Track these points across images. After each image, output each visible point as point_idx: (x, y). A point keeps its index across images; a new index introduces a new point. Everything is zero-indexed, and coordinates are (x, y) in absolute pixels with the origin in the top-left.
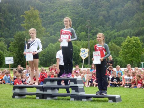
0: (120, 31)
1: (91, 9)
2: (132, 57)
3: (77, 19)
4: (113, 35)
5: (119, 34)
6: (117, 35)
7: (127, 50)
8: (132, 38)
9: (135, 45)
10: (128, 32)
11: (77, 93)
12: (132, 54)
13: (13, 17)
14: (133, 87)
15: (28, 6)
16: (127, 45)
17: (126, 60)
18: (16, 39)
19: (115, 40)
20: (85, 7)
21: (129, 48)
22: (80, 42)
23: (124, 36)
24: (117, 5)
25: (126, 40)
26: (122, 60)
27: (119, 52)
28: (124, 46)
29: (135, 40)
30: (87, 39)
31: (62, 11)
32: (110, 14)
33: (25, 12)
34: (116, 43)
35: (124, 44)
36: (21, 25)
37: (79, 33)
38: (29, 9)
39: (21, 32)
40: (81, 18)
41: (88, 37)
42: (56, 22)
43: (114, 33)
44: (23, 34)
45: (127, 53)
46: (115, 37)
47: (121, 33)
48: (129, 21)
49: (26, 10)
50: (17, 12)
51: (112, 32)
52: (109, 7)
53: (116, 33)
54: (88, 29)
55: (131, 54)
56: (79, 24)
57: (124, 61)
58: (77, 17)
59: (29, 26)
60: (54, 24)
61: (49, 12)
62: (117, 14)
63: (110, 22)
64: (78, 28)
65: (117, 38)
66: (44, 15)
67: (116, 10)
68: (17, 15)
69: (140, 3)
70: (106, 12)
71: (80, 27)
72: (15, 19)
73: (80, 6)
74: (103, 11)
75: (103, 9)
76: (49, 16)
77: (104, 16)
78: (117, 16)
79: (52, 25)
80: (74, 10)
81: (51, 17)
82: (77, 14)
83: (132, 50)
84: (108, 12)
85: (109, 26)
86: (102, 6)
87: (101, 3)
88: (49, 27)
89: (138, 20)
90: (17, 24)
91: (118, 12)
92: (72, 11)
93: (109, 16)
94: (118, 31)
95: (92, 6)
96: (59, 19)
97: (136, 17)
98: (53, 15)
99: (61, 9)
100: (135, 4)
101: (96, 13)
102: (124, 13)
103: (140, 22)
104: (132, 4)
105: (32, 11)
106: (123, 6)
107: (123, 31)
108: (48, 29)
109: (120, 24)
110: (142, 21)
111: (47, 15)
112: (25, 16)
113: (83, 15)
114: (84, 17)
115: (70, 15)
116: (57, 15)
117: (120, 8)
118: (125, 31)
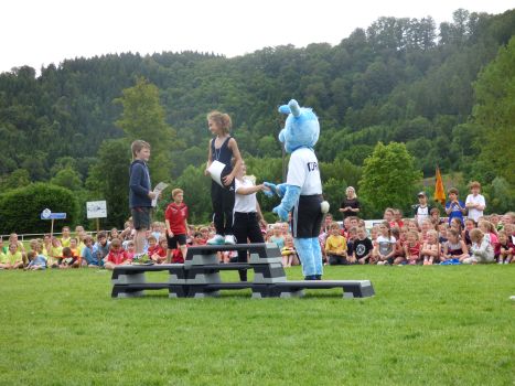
0: (358, 129)
1: (286, 78)
2: (391, 192)
3: (252, 103)
4: (343, 140)
5: (357, 137)
6: (351, 141)
7: (377, 177)
8: (389, 147)
9: (396, 164)
10: (378, 132)
12: (391, 186)
13: (94, 104)
14: (400, 263)
15: (129, 76)
16: (378, 165)
17: (375, 200)
19: (347, 152)
20: (270, 74)
21: (383, 171)
23: (369, 141)
24: (349, 68)
25: (375, 152)
26: (366, 200)
27: (360, 182)
28: (371, 167)
29: (395, 152)
31: (214, 87)
32: (333, 89)
33: (126, 91)
34: (350, 159)
35: (370, 161)
36: (115, 124)
37: (257, 139)
38: (133, 83)
39: (114, 141)
40: (260, 102)
42: (198, 113)
43: (343, 136)
44: (120, 145)
45: (378, 184)
46: (347, 146)
47: (360, 134)
48: (381, 106)
49: (124, 87)
50: (103, 92)
51: (338, 134)
52: (329, 72)
53: (350, 136)
55: (387, 186)
56: (258, 116)
57: (372, 203)
58: (252, 100)
59: (135, 125)
60: (196, 119)
61: (181, 90)
62: (348, 88)
63: (333, 108)
64: (255, 127)
65: (353, 147)
66: (170, 97)
67: (347, 78)
68: (104, 100)
69: (405, 62)
70: (322, 84)
71: (259, 123)
72: (97, 109)
73: (258, 72)
74: (315, 81)
75: (315, 77)
76: (182, 98)
77: (317, 95)
78: (351, 92)
79: (190, 122)
80: (243, 81)
81: (188, 100)
82: (251, 90)
83: (391, 175)
84: (326, 83)
85: (331, 119)
86: (313, 69)
87: (308, 62)
88: (183, 126)
89: (401, 103)
90: (104, 122)
91: (352, 83)
92: (238, 85)
93: (331, 95)
94: (353, 131)
95: (286, 70)
96: (207, 105)
97: (396, 94)
98: (191, 96)
99: (212, 79)
100: (393, 64)
101: (297, 87)
102: (366, 85)
103: (405, 108)
104: (385, 62)
105: (140, 89)
106: (363, 70)
107: (366, 130)
108: (182, 130)
109: (357, 112)
110: (411, 105)
111: (177, 95)
112: (123, 101)
113: (266, 93)
114: (269, 97)
115: (234, 95)
116: (202, 96)
117: (357, 74)
118: (371, 129)
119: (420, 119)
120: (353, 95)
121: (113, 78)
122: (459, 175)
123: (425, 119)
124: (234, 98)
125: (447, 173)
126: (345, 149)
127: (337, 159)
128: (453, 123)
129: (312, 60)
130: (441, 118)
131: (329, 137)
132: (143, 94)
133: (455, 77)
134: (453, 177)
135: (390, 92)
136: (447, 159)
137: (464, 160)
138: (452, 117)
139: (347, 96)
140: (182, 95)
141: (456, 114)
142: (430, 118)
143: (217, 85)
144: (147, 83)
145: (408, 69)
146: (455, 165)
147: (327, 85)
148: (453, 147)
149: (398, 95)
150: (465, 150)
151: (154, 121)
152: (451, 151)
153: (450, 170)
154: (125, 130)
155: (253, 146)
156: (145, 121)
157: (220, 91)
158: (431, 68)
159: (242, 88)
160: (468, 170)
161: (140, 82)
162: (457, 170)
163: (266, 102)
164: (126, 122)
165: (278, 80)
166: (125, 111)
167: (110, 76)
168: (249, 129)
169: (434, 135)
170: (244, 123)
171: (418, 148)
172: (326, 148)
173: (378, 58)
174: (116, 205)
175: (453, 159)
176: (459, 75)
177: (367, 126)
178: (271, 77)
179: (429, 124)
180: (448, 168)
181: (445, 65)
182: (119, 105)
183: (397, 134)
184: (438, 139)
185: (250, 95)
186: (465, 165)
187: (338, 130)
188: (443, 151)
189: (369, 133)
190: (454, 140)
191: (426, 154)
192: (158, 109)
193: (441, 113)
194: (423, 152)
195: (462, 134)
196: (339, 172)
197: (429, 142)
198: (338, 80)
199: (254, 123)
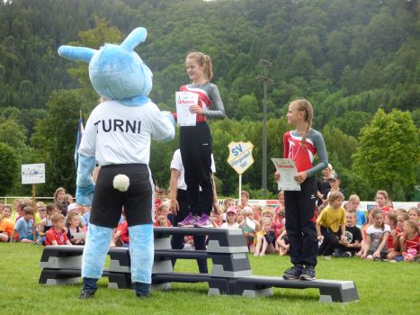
0: (355, 92)
1: (273, 27)
2: (391, 170)
3: (232, 55)
4: (338, 103)
5: (353, 102)
6: (346, 106)
7: (375, 150)
8: (391, 116)
9: (398, 136)
10: (380, 97)
11: (228, 274)
12: (391, 162)
13: (46, 47)
15: (89, 16)
16: (377, 136)
17: (371, 177)
18: (52, 112)
19: (340, 119)
20: (256, 21)
21: (382, 144)
22: (237, 123)
23: (369, 107)
24: (349, 19)
25: (374, 121)
26: (360, 177)
27: (353, 155)
28: (368, 138)
29: (399, 121)
30: (260, 115)
31: (188, 34)
32: (328, 44)
33: (81, 34)
34: (343, 128)
35: (367, 131)
36: (69, 71)
37: (235, 98)
38: (92, 25)
39: (66, 92)
40: (242, 54)
41: (261, 110)
42: (169, 64)
43: (337, 99)
44: (74, 97)
45: (375, 158)
46: (341, 112)
47: (358, 98)
48: (384, 66)
49: (84, 29)
50: (58, 33)
51: (332, 97)
52: (324, 23)
53: (345, 100)
54: (262, 87)
55: (386, 161)
56: (238, 70)
57: (367, 180)
58: (232, 51)
60: (165, 71)
62: (347, 43)
63: (328, 66)
64: (234, 84)
65: (348, 113)
67: (346, 32)
69: (416, 14)
70: (316, 37)
71: (239, 80)
72: (50, 52)
73: (241, 19)
74: (307, 33)
75: (308, 27)
77: (310, 49)
78: (349, 48)
80: (223, 29)
81: (157, 48)
82: (231, 40)
83: (392, 149)
84: (321, 36)
86: (306, 18)
87: (301, 10)
89: (409, 63)
90: (57, 69)
91: (352, 38)
92: (217, 33)
93: (325, 50)
94: (350, 94)
95: (275, 18)
97: (403, 52)
98: (161, 43)
100: (402, 17)
101: (286, 38)
102: (368, 41)
103: (414, 69)
104: (393, 14)
105: (100, 32)
106: (365, 21)
107: (365, 93)
109: (355, 72)
113: (249, 44)
114: (251, 50)
116: (174, 43)
117: (358, 27)
118: (371, 92)
120: (352, 52)
121: (70, 17)
126: (338, 116)
129: (306, 8)
135: (397, 50)
139: (345, 52)
143: (192, 32)
147: (322, 39)
149: (406, 54)
157: (194, 39)
159: (221, 36)
161: (101, 23)
164: (81, 70)
167: (67, 16)
168: (227, 86)
173: (384, 9)
177: (367, 89)
178: (257, 26)
183: (401, 101)
185: (231, 46)
187: (331, 92)
198: (335, 33)
199: (234, 78)
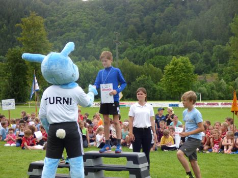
0: (158, 46)
1: (117, 14)
3: (97, 28)
4: (149, 52)
5: (157, 51)
6: (154, 53)
9: (183, 70)
10: (170, 48)
13: (3, 25)
15: (24, 9)
16: (173, 70)
19: (152, 60)
20: (109, 11)
23: (165, 53)
24: (154, 10)
31: (75, 17)
32: (144, 22)
34: (153, 64)
36: (15, 37)
37: (99, 50)
40: (102, 27)
42: (66, 33)
43: (149, 49)
46: (152, 56)
47: (160, 49)
48: (172, 33)
50: (9, 17)
51: (147, 48)
52: (142, 12)
53: (153, 50)
56: (100, 36)
58: (97, 26)
59: (29, 40)
60: (64, 36)
61: (56, 18)
62: (154, 22)
63: (144, 33)
64: (98, 42)
65: (156, 57)
66: (49, 22)
67: (153, 16)
68: (9, 22)
69: (186, 7)
70: (138, 19)
71: (101, 40)
72: (5, 27)
73: (101, 10)
74: (134, 17)
75: (134, 14)
76: (56, 23)
77: (135, 25)
78: (154, 24)
79: (60, 37)
80: (92, 15)
81: (59, 25)
82: (96, 20)
84: (140, 18)
85: (143, 40)
86: (133, 9)
87: (131, 5)
88: (56, 40)
89: (184, 31)
90: (9, 35)
91: (156, 19)
92: (89, 17)
93: (143, 25)
94: (155, 47)
95: (118, 9)
96: (71, 28)
97: (181, 26)
98: (61, 22)
99: (74, 13)
100: (180, 8)
101: (124, 20)
102: (164, 20)
103: (186, 34)
104: (175, 7)
106: (162, 11)
107: (163, 46)
108: (55, 42)
109: (158, 36)
110: (190, 33)
111: (52, 22)
112: (22, 26)
113: (105, 23)
114: (107, 25)
115: (87, 23)
116: (68, 22)
117: (159, 14)
118: (166, 46)
119: (194, 41)
120: (156, 26)
121: (15, 9)
122: (216, 75)
123: (198, 41)
124: (87, 25)
125: (209, 73)
126: (150, 58)
127: (145, 64)
128: (214, 45)
129: (133, 5)
130: (207, 41)
131: (141, 50)
132: (34, 22)
133: (216, 17)
134: (212, 76)
135: (177, 25)
136: (209, 65)
137: (219, 66)
138: (213, 41)
139: (152, 26)
140: (56, 22)
141: (215, 39)
142: (200, 41)
143: (77, 16)
144: (37, 16)
145: (188, 12)
146: (214, 68)
147: (141, 20)
148: (213, 58)
149: (182, 27)
150: (220, 61)
151: (40, 38)
152: (212, 61)
153: (211, 72)
154: (23, 43)
155: (97, 53)
156: (35, 38)
157: (78, 20)
158: (202, 12)
159: (91, 19)
160: (221, 72)
161: (33, 14)
162: (215, 72)
163: (105, 28)
164: (23, 38)
165: (112, 15)
166: (23, 32)
167: (13, 9)
168: (95, 43)
169: (202, 51)
170: (92, 40)
171: (193, 58)
172: (140, 57)
173: (171, 5)
174: (15, 87)
175: (213, 66)
176: (218, 16)
177: (164, 44)
178: (109, 13)
179: (200, 44)
180: (209, 70)
181: (210, 11)
182: (20, 27)
183: (181, 50)
184: (204, 53)
185: (96, 23)
186: (220, 69)
187: (146, 46)
188: (207, 60)
189: (164, 49)
190: (214, 55)
191: (197, 62)
192: (43, 31)
193: (206, 38)
194: (195, 61)
195: (218, 51)
196: (146, 71)
197: (199, 55)
198: (147, 16)
199: (98, 39)
